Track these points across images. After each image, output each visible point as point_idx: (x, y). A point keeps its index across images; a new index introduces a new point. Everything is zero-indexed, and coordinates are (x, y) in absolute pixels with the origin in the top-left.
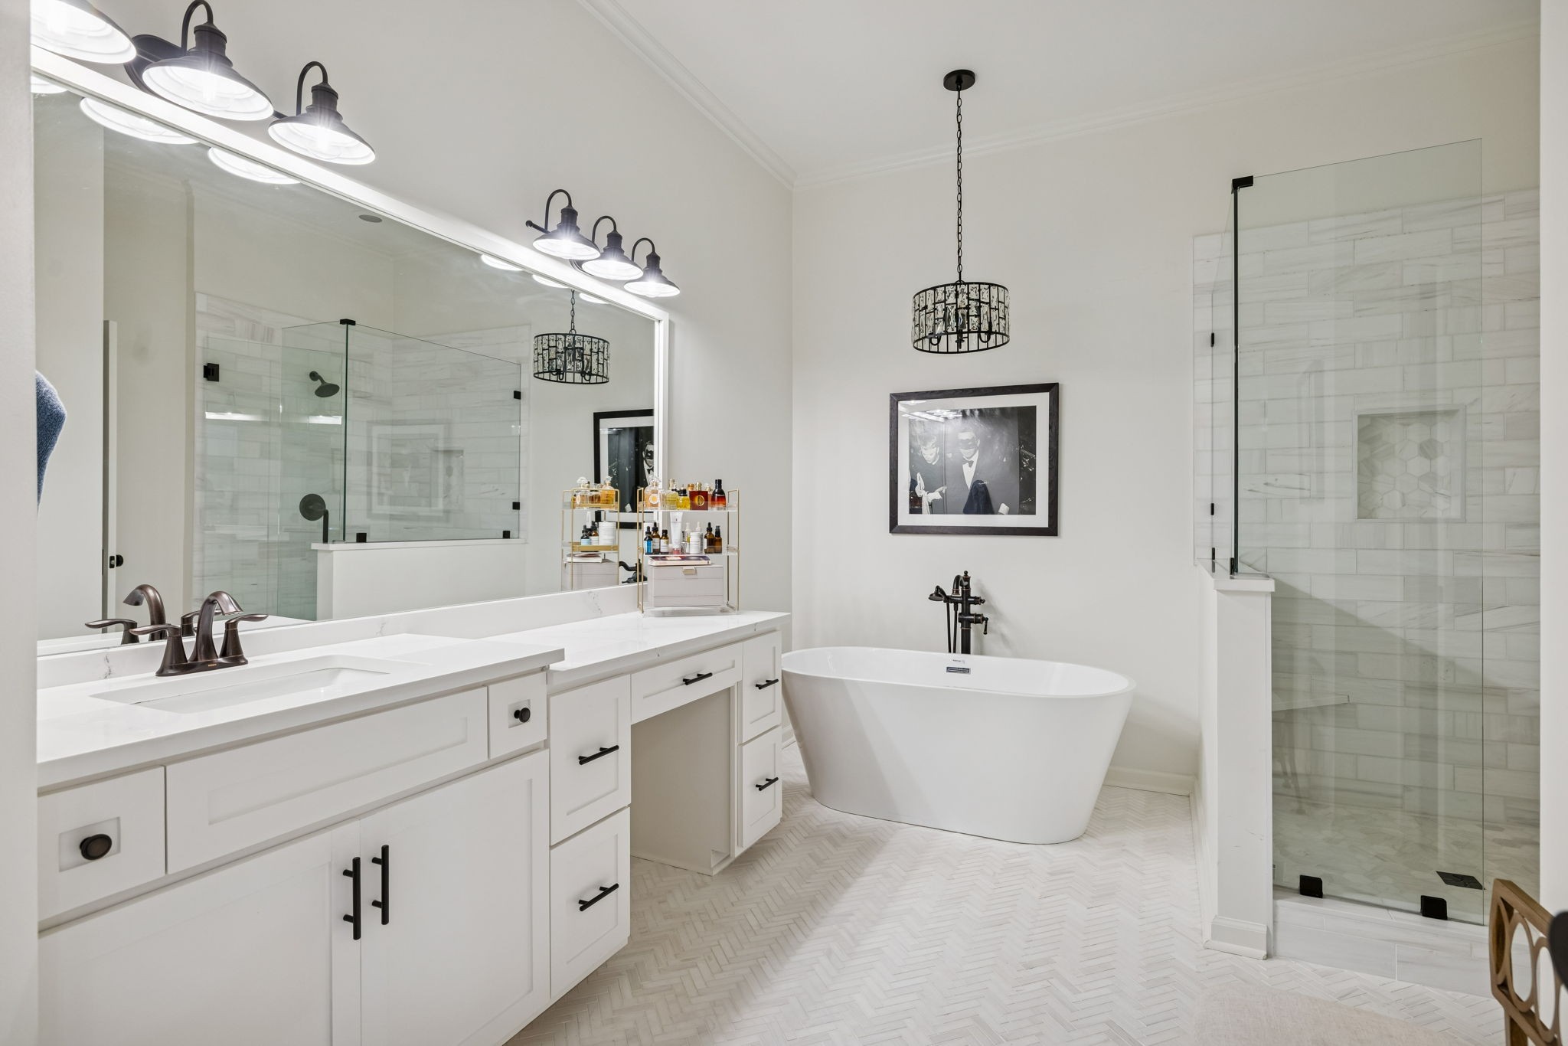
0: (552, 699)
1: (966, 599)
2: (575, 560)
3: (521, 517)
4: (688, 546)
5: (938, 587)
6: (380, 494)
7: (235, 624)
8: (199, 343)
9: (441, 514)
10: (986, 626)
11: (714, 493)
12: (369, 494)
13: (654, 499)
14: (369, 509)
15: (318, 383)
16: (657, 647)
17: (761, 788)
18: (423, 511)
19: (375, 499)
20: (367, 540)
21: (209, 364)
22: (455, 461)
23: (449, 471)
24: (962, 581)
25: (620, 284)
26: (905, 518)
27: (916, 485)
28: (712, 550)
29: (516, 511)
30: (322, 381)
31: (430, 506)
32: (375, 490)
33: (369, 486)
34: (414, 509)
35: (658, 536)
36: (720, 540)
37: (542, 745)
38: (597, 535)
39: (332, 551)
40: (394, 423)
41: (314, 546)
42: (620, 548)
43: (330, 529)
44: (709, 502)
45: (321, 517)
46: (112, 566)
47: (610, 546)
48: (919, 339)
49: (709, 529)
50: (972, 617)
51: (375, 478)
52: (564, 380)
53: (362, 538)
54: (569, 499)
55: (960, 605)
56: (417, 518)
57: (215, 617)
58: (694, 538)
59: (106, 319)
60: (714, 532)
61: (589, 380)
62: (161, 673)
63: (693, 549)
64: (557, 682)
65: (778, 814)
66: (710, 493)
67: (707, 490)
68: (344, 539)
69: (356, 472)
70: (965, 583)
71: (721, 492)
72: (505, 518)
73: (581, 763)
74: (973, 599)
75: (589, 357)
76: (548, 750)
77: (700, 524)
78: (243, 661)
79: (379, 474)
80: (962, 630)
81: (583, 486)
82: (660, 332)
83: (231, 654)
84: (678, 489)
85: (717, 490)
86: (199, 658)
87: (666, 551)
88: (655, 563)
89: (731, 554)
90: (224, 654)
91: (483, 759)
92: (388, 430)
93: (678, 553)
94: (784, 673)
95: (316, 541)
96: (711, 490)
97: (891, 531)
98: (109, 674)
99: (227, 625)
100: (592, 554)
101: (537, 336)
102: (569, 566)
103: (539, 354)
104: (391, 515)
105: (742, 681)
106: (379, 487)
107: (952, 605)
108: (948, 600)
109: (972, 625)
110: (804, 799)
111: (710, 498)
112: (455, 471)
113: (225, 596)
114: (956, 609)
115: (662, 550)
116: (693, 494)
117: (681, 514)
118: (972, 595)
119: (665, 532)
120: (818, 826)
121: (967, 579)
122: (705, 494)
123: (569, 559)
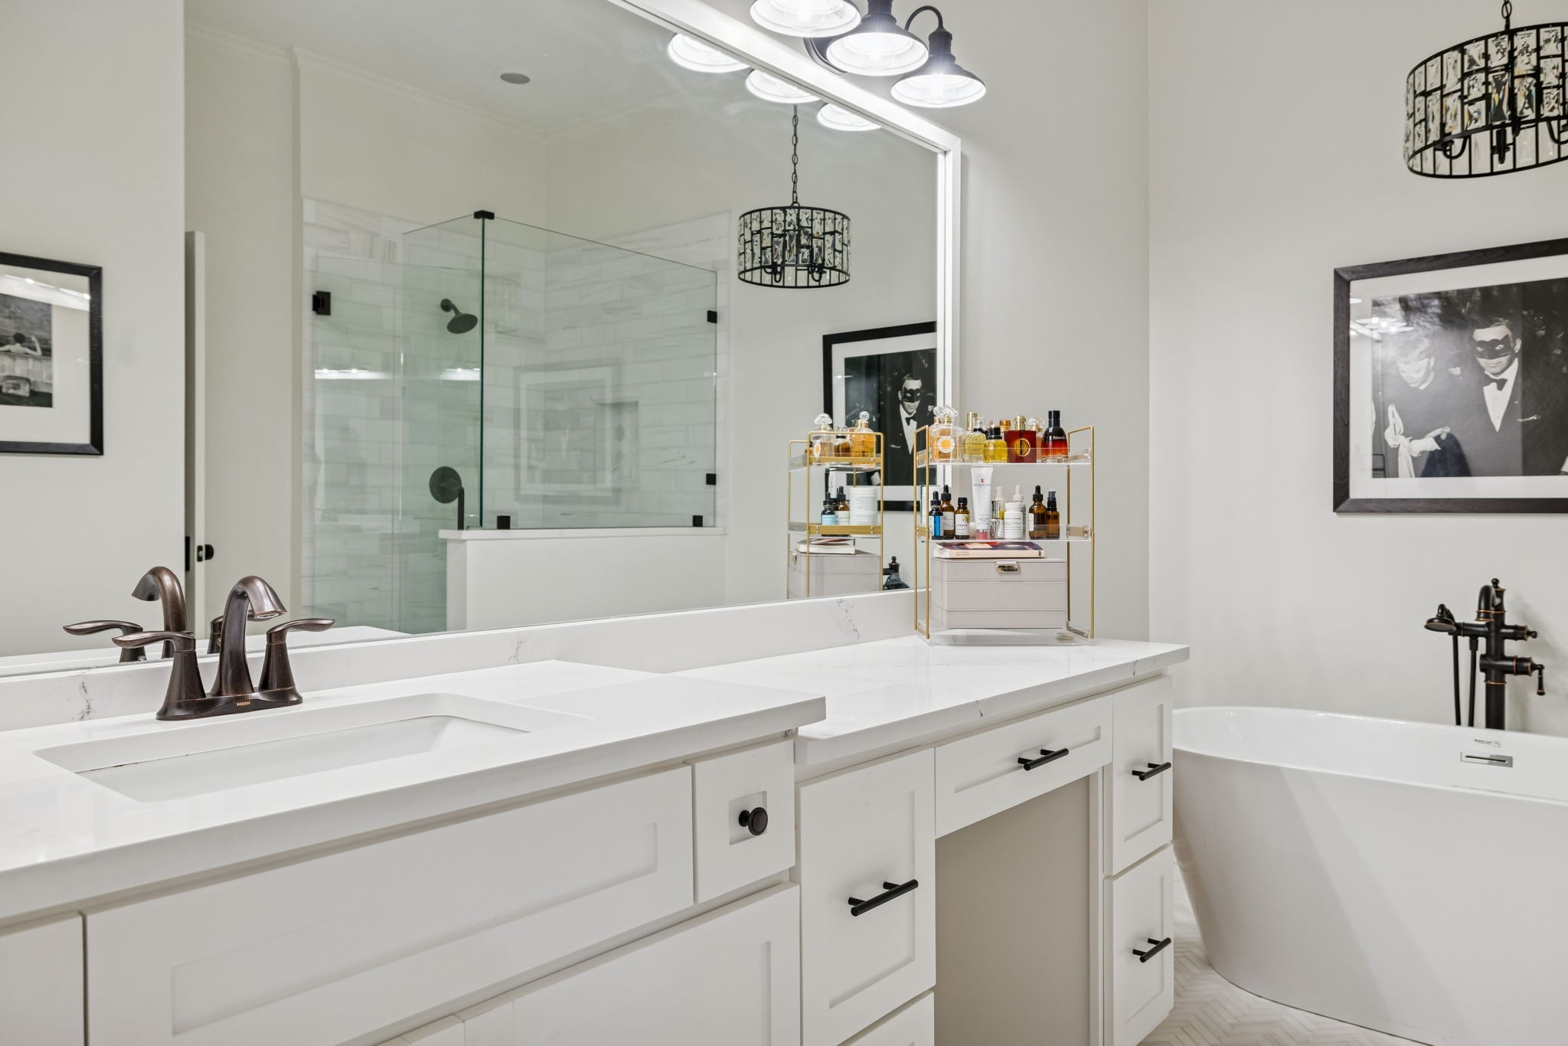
0: (805, 791)
1: (1497, 630)
2: (813, 549)
3: (718, 495)
4: (1001, 524)
5: (1442, 607)
6: (531, 468)
7: (281, 635)
8: (307, 265)
9: (610, 494)
10: (1541, 680)
11: (1047, 434)
12: (517, 467)
13: (944, 444)
14: (517, 489)
15: (452, 314)
16: (980, 698)
17: (1144, 957)
18: (585, 489)
19: (524, 474)
20: (511, 527)
21: (318, 293)
22: (627, 418)
23: (619, 433)
24: (1491, 597)
25: (883, 85)
26: (1363, 484)
27: (1386, 427)
28: (1041, 533)
29: (711, 488)
30: (456, 311)
31: (595, 482)
32: (524, 462)
33: (517, 456)
34: (574, 487)
35: (951, 509)
36: (1056, 517)
37: (786, 878)
38: (846, 508)
39: (465, 541)
40: (548, 367)
41: (443, 534)
42: (885, 530)
43: (466, 515)
44: (1039, 449)
45: (455, 498)
46: (200, 559)
47: (867, 527)
48: (1415, 153)
49: (1038, 497)
50: (1510, 663)
51: (524, 444)
52: (781, 284)
53: (504, 523)
54: (799, 451)
55: (1482, 642)
56: (577, 499)
57: (249, 624)
58: (1012, 512)
59: (189, 230)
60: (1045, 503)
61: (819, 281)
62: (164, 715)
63: (1010, 532)
64: (814, 759)
65: (1167, 1001)
66: (1040, 435)
67: (1034, 429)
68: (481, 524)
69: (498, 437)
70: (1497, 601)
71: (1060, 432)
72: (697, 498)
73: (855, 912)
74: (1511, 631)
75: (820, 242)
76: (798, 886)
77: (1020, 488)
78: (295, 699)
79: (530, 440)
80: (1488, 687)
81: (825, 429)
82: (947, 170)
83: (275, 684)
84: (985, 429)
85: (1051, 430)
86: (224, 690)
87: (965, 533)
88: (948, 553)
89: (1072, 540)
90: (265, 685)
91: (684, 903)
92: (541, 378)
93: (985, 537)
94: (1176, 753)
95: (445, 527)
96: (1039, 430)
97: (1334, 510)
98: (87, 713)
99: (270, 635)
100: (840, 537)
101: (744, 215)
102: (803, 560)
103: (745, 242)
104: (544, 496)
105: (1111, 765)
106: (529, 458)
107: (1464, 642)
108: (1459, 630)
109: (1508, 677)
110: (1194, 970)
111: (1039, 443)
112: (628, 434)
113: (259, 584)
114: (1474, 647)
115: (958, 533)
116: (1011, 437)
117: (991, 470)
118: (1507, 622)
119: (963, 502)
120: (1233, 1026)
121: (1500, 594)
122: (1031, 436)
123: (803, 548)
